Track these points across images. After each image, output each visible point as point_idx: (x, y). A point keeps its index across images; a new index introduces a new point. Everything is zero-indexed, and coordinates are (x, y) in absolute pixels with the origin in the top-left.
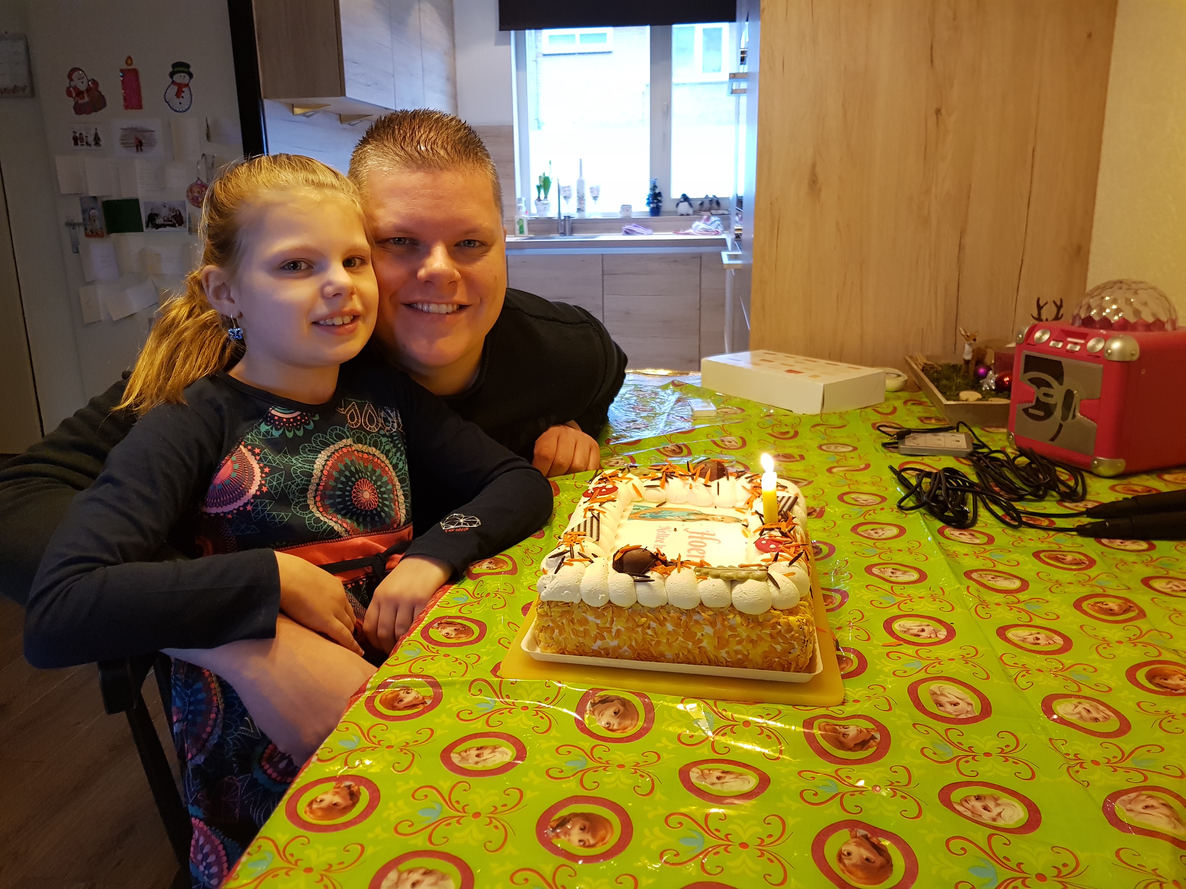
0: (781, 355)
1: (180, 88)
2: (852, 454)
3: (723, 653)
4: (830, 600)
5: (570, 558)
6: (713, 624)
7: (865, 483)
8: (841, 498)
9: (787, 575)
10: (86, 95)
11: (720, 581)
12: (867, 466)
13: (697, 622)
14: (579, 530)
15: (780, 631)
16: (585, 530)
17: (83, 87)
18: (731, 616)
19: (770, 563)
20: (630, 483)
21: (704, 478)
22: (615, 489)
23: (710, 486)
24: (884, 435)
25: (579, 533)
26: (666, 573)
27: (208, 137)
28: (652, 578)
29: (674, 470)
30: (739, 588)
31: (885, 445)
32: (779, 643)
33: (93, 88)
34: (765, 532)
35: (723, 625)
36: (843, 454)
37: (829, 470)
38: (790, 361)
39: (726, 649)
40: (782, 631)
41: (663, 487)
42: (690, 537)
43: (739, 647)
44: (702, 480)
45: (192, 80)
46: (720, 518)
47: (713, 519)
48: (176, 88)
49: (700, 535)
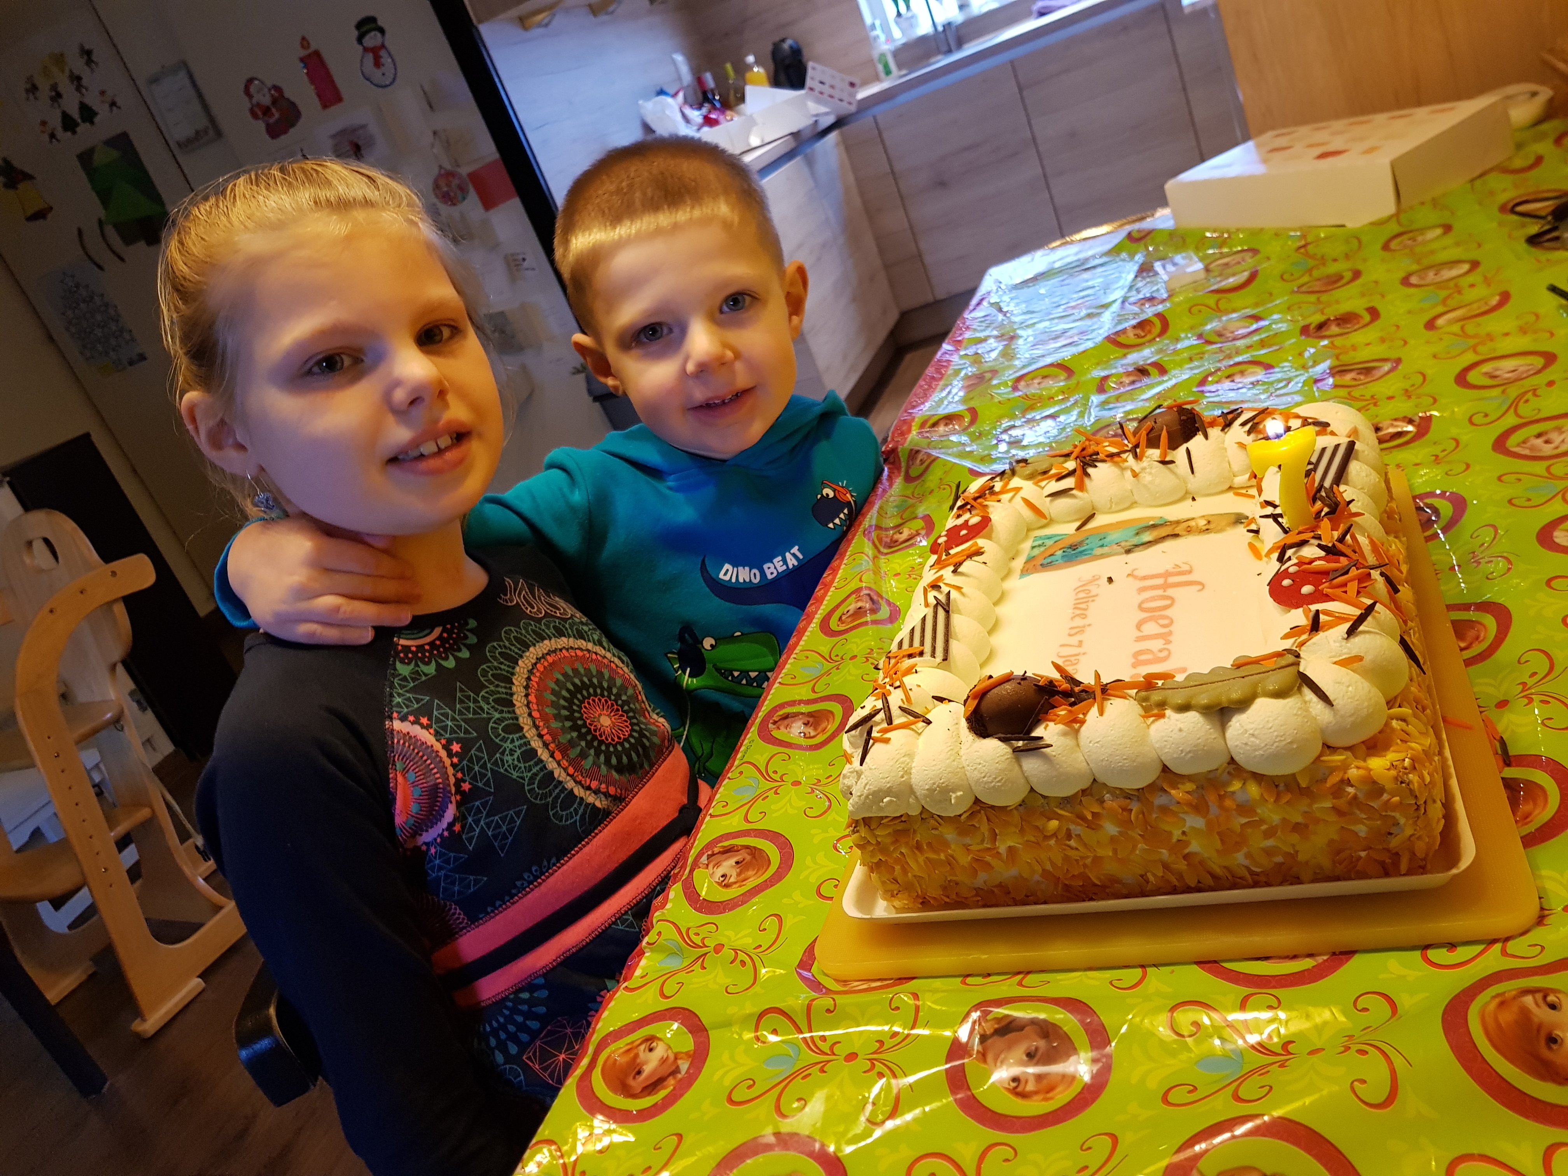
0: (1303, 130)
1: (375, 52)
2: (1470, 279)
3: (1240, 858)
4: (1471, 634)
5: (885, 725)
6: (1199, 808)
7: (1507, 334)
8: (1461, 379)
9: (1344, 663)
10: (274, 110)
11: (1193, 718)
12: (1505, 297)
13: (1164, 810)
14: (911, 645)
15: (1355, 797)
16: (922, 643)
17: (266, 100)
18: (1236, 786)
19: (1304, 637)
20: (1018, 499)
21: (1158, 447)
22: (986, 521)
23: (1172, 462)
24: (1527, 220)
25: (911, 651)
26: (1075, 721)
27: (431, 107)
28: (1047, 740)
29: (1096, 449)
30: (1239, 724)
31: (1533, 241)
32: (1360, 821)
33: (278, 95)
34: (1289, 552)
35: (1222, 807)
36: (1452, 284)
37: (1430, 325)
38: (1321, 136)
39: (1245, 850)
40: (1360, 795)
41: (1081, 486)
42: (1142, 590)
43: (1270, 843)
44: (1154, 453)
45: (387, 35)
46: (1202, 523)
47: (1189, 530)
48: (370, 57)
49: (1160, 581)
